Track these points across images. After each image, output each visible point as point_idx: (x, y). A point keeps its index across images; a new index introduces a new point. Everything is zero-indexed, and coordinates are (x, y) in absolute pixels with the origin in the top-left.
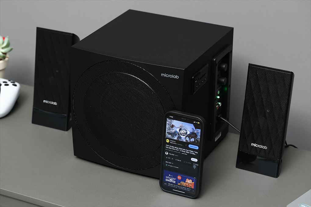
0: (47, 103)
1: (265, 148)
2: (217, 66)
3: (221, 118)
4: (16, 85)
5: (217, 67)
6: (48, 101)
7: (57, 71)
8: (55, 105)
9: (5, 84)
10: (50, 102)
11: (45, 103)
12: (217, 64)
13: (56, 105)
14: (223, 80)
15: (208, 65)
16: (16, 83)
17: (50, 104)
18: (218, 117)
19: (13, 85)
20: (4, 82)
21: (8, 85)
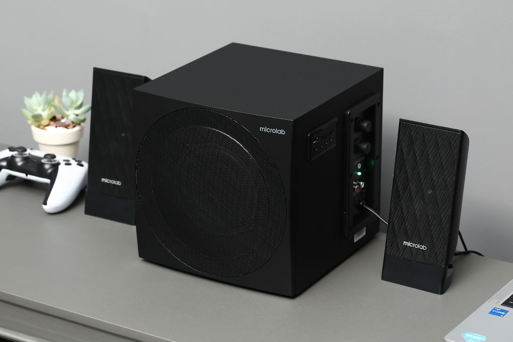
0: (107, 183)
1: (423, 247)
2: (352, 122)
3: (364, 206)
4: (82, 166)
5: (353, 124)
6: (108, 180)
7: (123, 135)
8: (118, 185)
9: (65, 162)
10: (111, 181)
11: (104, 183)
12: (352, 120)
13: (120, 185)
14: (365, 146)
15: (336, 119)
16: (83, 163)
17: (111, 184)
18: (359, 204)
19: (78, 164)
20: (64, 161)
21: (70, 164)
